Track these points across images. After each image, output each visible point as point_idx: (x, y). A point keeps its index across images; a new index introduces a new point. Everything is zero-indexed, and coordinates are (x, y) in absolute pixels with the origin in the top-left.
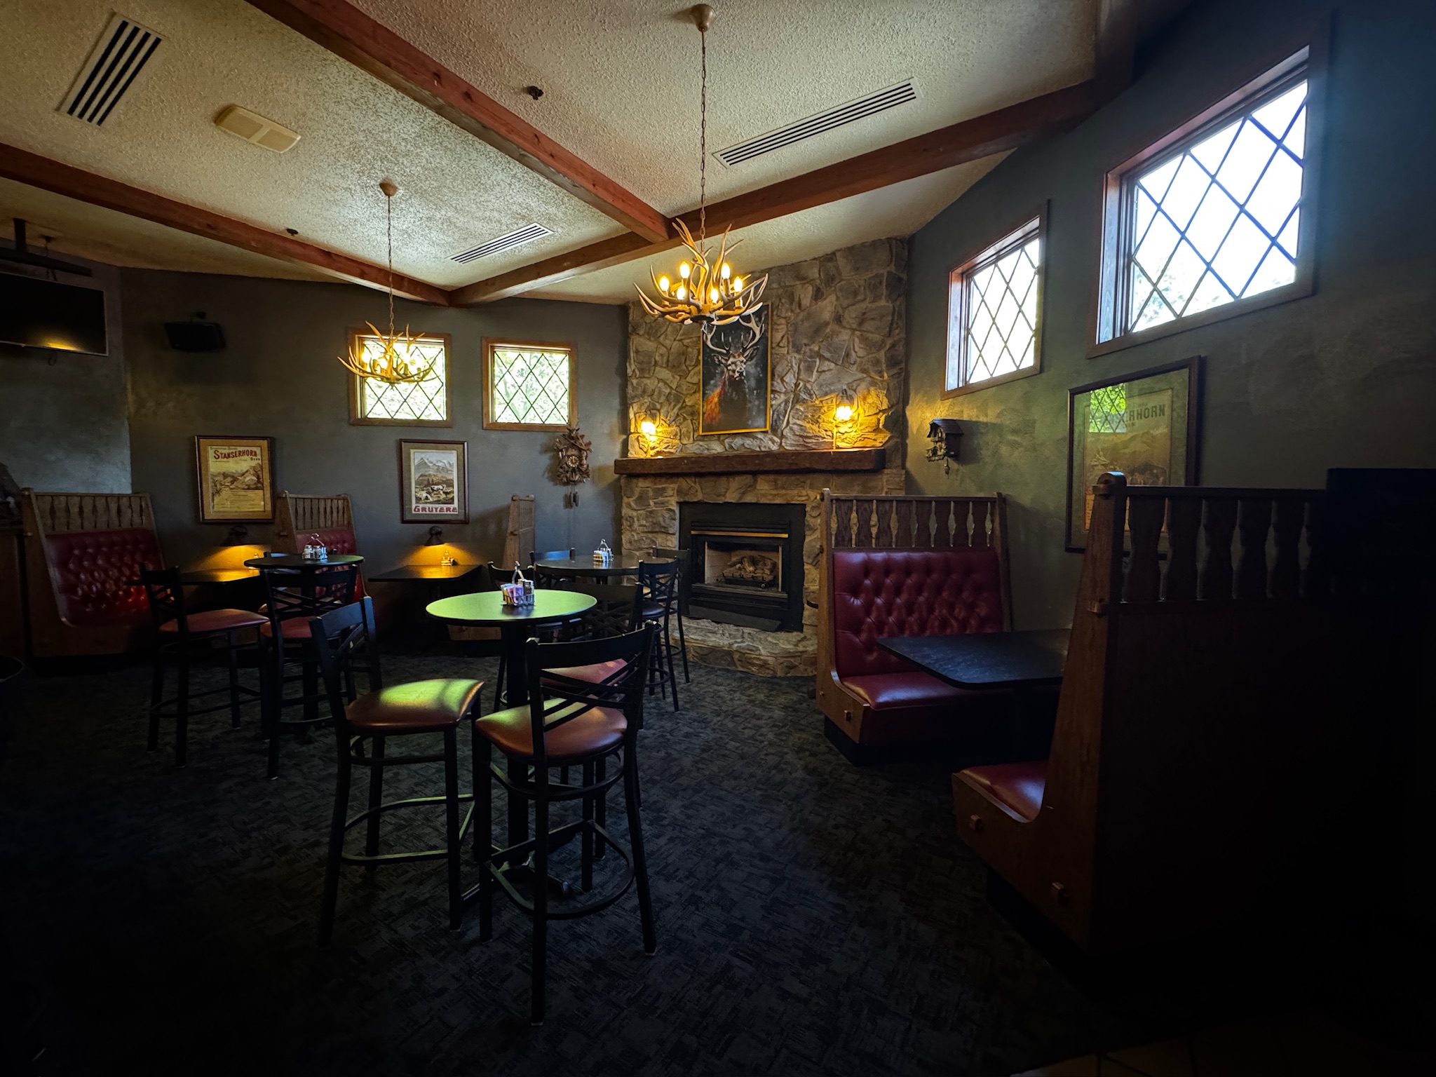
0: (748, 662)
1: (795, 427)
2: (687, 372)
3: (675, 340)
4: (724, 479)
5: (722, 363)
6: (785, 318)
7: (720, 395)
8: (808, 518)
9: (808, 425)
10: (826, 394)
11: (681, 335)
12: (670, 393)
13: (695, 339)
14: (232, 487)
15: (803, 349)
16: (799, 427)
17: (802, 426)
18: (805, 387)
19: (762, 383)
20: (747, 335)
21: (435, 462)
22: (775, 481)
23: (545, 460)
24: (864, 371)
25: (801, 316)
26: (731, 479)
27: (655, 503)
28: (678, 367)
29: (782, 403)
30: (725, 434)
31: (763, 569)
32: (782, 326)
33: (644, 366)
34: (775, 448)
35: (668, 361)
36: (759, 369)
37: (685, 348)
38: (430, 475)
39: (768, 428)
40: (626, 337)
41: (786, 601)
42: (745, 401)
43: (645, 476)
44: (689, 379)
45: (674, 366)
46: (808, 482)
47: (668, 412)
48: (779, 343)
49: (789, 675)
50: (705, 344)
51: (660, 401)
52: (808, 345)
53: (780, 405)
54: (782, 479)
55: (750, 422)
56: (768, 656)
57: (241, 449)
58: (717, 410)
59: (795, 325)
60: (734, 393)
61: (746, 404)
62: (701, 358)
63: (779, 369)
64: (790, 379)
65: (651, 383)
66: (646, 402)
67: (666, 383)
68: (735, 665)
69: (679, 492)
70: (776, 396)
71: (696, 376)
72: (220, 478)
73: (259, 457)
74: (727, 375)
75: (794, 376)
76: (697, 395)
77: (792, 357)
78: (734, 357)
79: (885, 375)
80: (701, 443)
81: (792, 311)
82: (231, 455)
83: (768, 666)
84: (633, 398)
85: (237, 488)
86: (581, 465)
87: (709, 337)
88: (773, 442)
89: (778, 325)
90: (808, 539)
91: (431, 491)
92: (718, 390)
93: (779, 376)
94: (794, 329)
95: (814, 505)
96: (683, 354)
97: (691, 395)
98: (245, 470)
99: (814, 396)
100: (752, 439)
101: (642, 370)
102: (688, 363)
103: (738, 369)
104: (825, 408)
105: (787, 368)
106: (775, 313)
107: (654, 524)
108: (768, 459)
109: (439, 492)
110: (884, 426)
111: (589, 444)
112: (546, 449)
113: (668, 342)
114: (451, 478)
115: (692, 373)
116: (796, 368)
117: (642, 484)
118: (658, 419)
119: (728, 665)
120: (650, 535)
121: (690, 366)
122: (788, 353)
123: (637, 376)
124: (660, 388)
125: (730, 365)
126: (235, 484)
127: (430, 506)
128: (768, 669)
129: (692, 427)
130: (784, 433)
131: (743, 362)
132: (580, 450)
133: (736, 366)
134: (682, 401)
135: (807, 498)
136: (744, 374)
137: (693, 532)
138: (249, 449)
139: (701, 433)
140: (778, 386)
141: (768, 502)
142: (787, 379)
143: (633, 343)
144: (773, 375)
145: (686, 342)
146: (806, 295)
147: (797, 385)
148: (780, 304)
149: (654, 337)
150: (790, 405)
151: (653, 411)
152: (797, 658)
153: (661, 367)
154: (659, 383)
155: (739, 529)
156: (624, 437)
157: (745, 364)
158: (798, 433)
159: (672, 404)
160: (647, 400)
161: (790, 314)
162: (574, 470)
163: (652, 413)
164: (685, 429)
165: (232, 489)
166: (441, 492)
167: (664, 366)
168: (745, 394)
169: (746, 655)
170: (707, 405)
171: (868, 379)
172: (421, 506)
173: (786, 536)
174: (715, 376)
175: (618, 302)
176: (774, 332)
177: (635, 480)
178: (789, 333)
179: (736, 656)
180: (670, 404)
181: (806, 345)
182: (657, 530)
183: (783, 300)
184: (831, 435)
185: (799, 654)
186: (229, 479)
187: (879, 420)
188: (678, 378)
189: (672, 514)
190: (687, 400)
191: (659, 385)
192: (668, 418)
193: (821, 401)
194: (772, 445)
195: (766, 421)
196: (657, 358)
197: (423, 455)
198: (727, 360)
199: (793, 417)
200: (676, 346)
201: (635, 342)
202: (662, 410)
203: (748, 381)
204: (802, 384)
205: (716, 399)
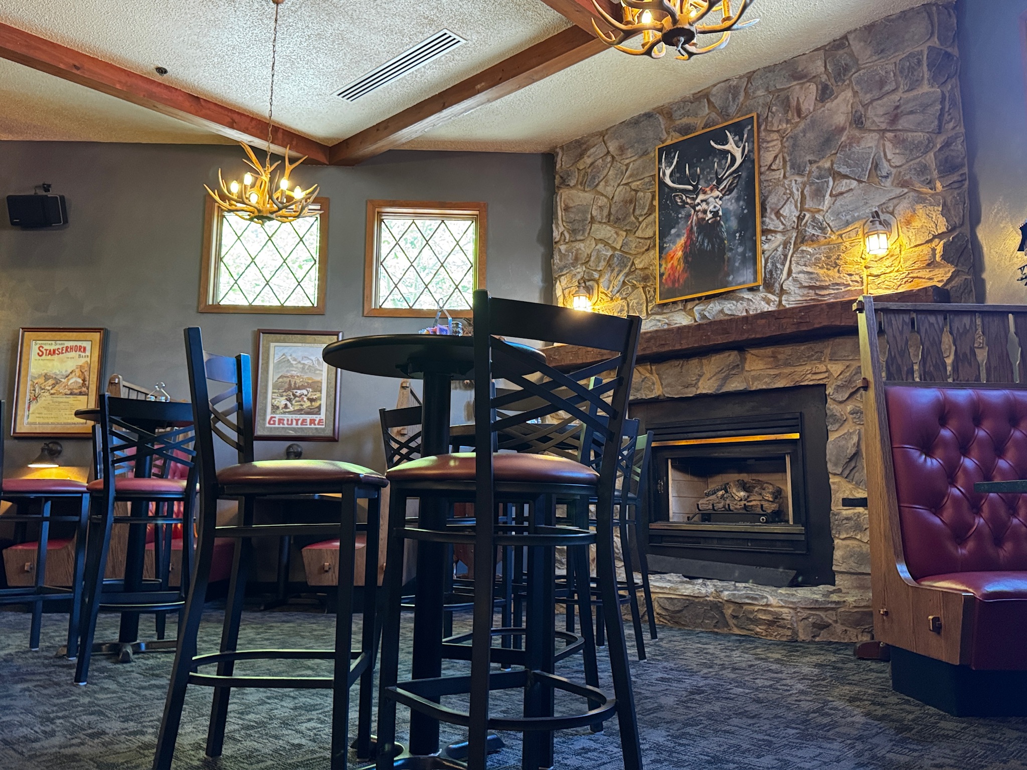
0: (749, 619)
1: (801, 275)
2: (637, 224)
3: (619, 185)
4: (695, 362)
5: (687, 203)
6: (778, 131)
7: (685, 246)
8: (831, 405)
9: (821, 272)
10: (848, 223)
11: (630, 176)
12: (612, 256)
13: (647, 180)
14: (52, 391)
15: (808, 169)
16: (807, 276)
17: (811, 273)
18: (814, 219)
19: (747, 223)
20: (724, 162)
21: (300, 359)
22: (775, 355)
24: (904, 184)
25: (802, 125)
26: (705, 361)
28: (624, 219)
29: (779, 246)
30: (693, 300)
31: (760, 494)
32: (775, 143)
33: (576, 226)
34: (771, 307)
35: (610, 214)
36: (741, 203)
37: (633, 193)
38: (292, 376)
39: (760, 282)
40: (552, 191)
41: (803, 538)
42: (722, 250)
44: (639, 233)
45: (618, 219)
46: (828, 351)
47: (610, 282)
48: (771, 165)
49: (817, 639)
50: (662, 183)
51: (599, 269)
52: (815, 162)
53: (776, 250)
54: (786, 351)
55: (731, 278)
56: (782, 607)
57: (69, 344)
58: (680, 268)
59: (795, 138)
60: (706, 241)
61: (725, 254)
62: (656, 203)
63: (772, 200)
64: (790, 211)
65: (584, 248)
66: (579, 273)
67: (606, 244)
68: (727, 625)
70: (769, 237)
71: (649, 228)
72: (41, 381)
73: (88, 353)
74: (695, 218)
75: (796, 207)
76: (652, 253)
77: (791, 181)
78: (705, 193)
79: (938, 185)
80: (658, 317)
81: (788, 122)
82: (57, 352)
83: (782, 622)
84: (561, 269)
85: (57, 392)
87: (668, 172)
88: (768, 302)
89: (768, 142)
90: (832, 437)
91: (292, 397)
92: (682, 240)
93: (772, 210)
94: (793, 145)
95: (839, 383)
96: (631, 202)
97: (643, 253)
98: (69, 372)
99: (829, 229)
100: (734, 302)
101: (574, 232)
102: (637, 212)
103: (711, 208)
104: (847, 244)
105: (785, 197)
106: (763, 128)
108: (762, 322)
109: (303, 398)
110: (943, 257)
113: (609, 190)
114: (318, 379)
115: (644, 225)
116: (797, 195)
118: (595, 291)
119: (715, 626)
121: (641, 215)
122: (785, 177)
123: (567, 241)
124: (599, 251)
125: (699, 204)
126: (56, 388)
127: (290, 416)
128: (784, 627)
129: (644, 297)
130: (784, 288)
131: (717, 197)
133: (708, 204)
134: (630, 264)
135: (826, 375)
136: (720, 213)
139: (658, 301)
140: (772, 222)
141: (764, 387)
142: (785, 212)
143: (561, 198)
144: (764, 210)
145: (634, 185)
146: (807, 96)
147: (800, 218)
148: (770, 114)
149: (589, 186)
150: (792, 246)
151: (590, 283)
152: (830, 612)
153: (600, 222)
154: (596, 245)
155: (719, 433)
157: (720, 199)
158: (806, 284)
159: (616, 270)
160: (580, 270)
161: (784, 126)
164: (635, 301)
165: (52, 394)
166: (305, 399)
167: (604, 221)
168: (722, 240)
169: (745, 607)
170: (666, 263)
171: (912, 194)
172: (278, 417)
173: (796, 436)
174: (678, 223)
175: (542, 149)
176: (761, 153)
178: (786, 150)
179: (729, 611)
180: (613, 271)
181: (811, 162)
183: (774, 109)
184: (859, 279)
185: (833, 606)
186: (51, 382)
187: (934, 250)
188: (624, 234)
190: (636, 262)
191: (597, 247)
192: (610, 290)
193: (841, 235)
194: (767, 306)
195: (755, 273)
196: (594, 213)
197: (285, 350)
198: (694, 199)
199: (798, 264)
200: (620, 193)
201: (564, 196)
202: (602, 280)
203: (726, 221)
204: (808, 215)
205: (680, 254)
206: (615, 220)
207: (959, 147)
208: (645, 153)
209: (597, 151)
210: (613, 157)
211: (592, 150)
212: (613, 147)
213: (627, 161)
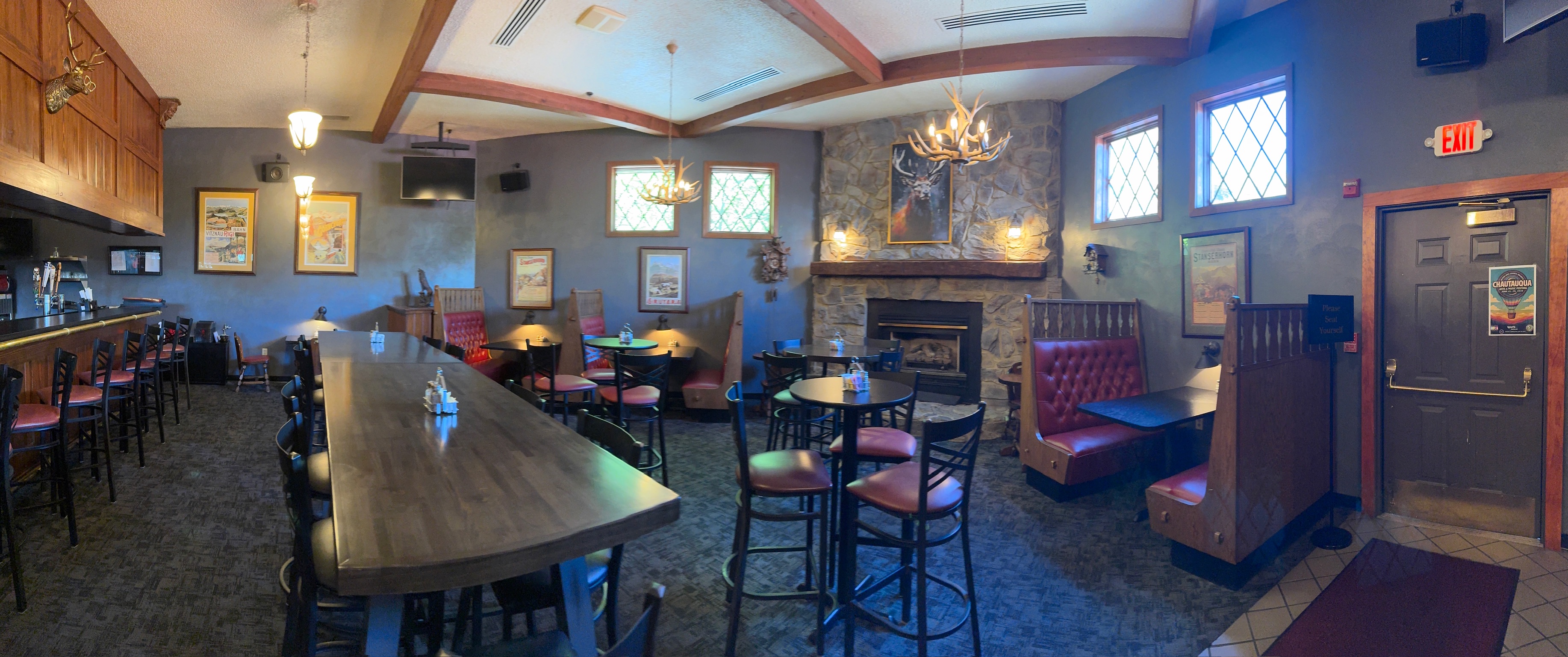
1: (973, 240)
2: (877, 191)
3: (865, 162)
4: (910, 281)
5: (909, 184)
7: (907, 211)
8: (985, 314)
9: (984, 240)
10: (999, 216)
11: (872, 159)
12: (860, 208)
13: (884, 163)
14: (528, 284)
15: (980, 179)
16: (976, 241)
17: (979, 240)
18: (982, 209)
19: (945, 203)
21: (665, 265)
22: (956, 284)
23: (752, 263)
24: (1030, 201)
26: (917, 282)
27: (846, 299)
28: (868, 186)
29: (962, 221)
30: (911, 244)
31: (943, 355)
33: (836, 184)
34: (955, 257)
35: (859, 180)
36: (942, 192)
37: (875, 169)
38: (660, 274)
39: (950, 241)
40: (820, 158)
41: (964, 380)
42: (929, 217)
43: (836, 276)
44: (878, 197)
46: (985, 285)
47: (858, 224)
50: (894, 168)
51: (851, 215)
52: (985, 176)
53: (959, 223)
54: (964, 282)
55: (934, 235)
57: (536, 258)
58: (904, 223)
60: (920, 211)
61: (931, 220)
62: (890, 179)
63: (959, 193)
65: (842, 199)
66: (837, 215)
67: (856, 199)
69: (869, 291)
70: (956, 215)
71: (885, 193)
72: (522, 278)
73: (547, 262)
74: (913, 195)
75: (972, 200)
76: (885, 210)
78: (920, 180)
79: (1046, 206)
80: (888, 250)
82: (529, 262)
84: (826, 210)
85: (532, 285)
86: (781, 266)
87: (898, 161)
88: (954, 252)
90: (984, 331)
91: (661, 287)
92: (905, 207)
93: (959, 199)
95: (989, 304)
96: (872, 175)
97: (881, 210)
98: (537, 272)
99: (989, 216)
100: (935, 249)
101: (834, 187)
102: (878, 182)
103: (923, 190)
104: (999, 228)
105: (966, 193)
107: (844, 316)
108: (952, 267)
109: (667, 288)
110: (1046, 245)
111: (788, 249)
112: (752, 253)
113: (859, 164)
114: (676, 277)
115: (881, 192)
116: (974, 193)
117: (834, 283)
118: (849, 229)
120: (841, 326)
121: (880, 186)
122: (967, 181)
123: (830, 193)
124: (851, 203)
125: (916, 187)
126: (530, 282)
127: (660, 300)
129: (880, 237)
130: (964, 246)
131: (927, 185)
132: (781, 254)
133: (922, 187)
134: (871, 215)
135: (984, 298)
136: (930, 195)
137: (880, 324)
138: (541, 257)
139: (889, 242)
140: (958, 206)
141: (950, 300)
142: (966, 201)
143: (826, 164)
144: (954, 198)
145: (876, 164)
147: (975, 207)
149: (845, 159)
150: (969, 223)
151: (844, 223)
153: (853, 185)
154: (849, 199)
155: (922, 322)
156: (817, 243)
157: (930, 187)
158: (975, 246)
159: (863, 217)
160: (838, 213)
162: (775, 271)
163: (843, 225)
164: (874, 239)
165: (528, 286)
166: (669, 288)
167: (855, 184)
168: (930, 211)
170: (895, 219)
171: (1034, 207)
173: (965, 328)
174: (903, 196)
175: (815, 129)
177: (827, 280)
180: (860, 217)
181: (982, 175)
182: (847, 321)
184: (1003, 249)
186: (527, 279)
187: (1042, 240)
188: (868, 195)
189: (861, 308)
190: (876, 214)
192: (859, 229)
193: (995, 222)
194: (954, 254)
195: (948, 236)
196: (849, 178)
197: (657, 260)
198: (914, 183)
199: (971, 233)
200: (866, 168)
201: (830, 163)
202: (853, 222)
203: (933, 201)
204: (979, 207)
205: (903, 215)
206: (863, 184)
207: (1057, 186)
208: (883, 145)
209: (850, 137)
210: (862, 143)
211: (849, 136)
212: (862, 136)
213: (871, 148)
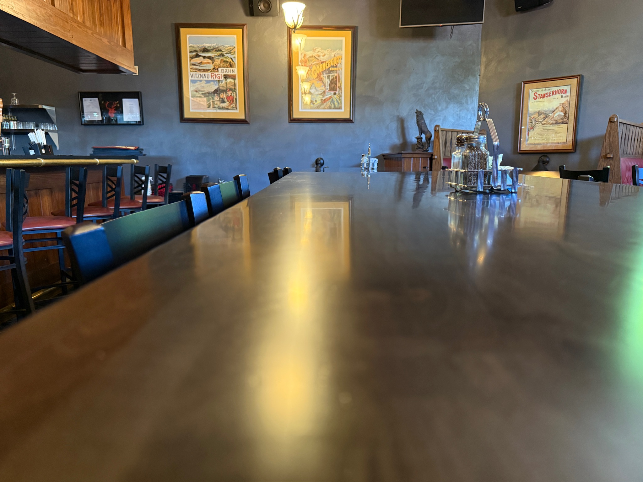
14: (543, 123)
57: (554, 89)
72: (536, 116)
73: (568, 94)
82: (546, 95)
85: (548, 123)
98: (555, 108)
126: (546, 120)
138: (561, 88)
165: (543, 124)
186: (542, 116)
